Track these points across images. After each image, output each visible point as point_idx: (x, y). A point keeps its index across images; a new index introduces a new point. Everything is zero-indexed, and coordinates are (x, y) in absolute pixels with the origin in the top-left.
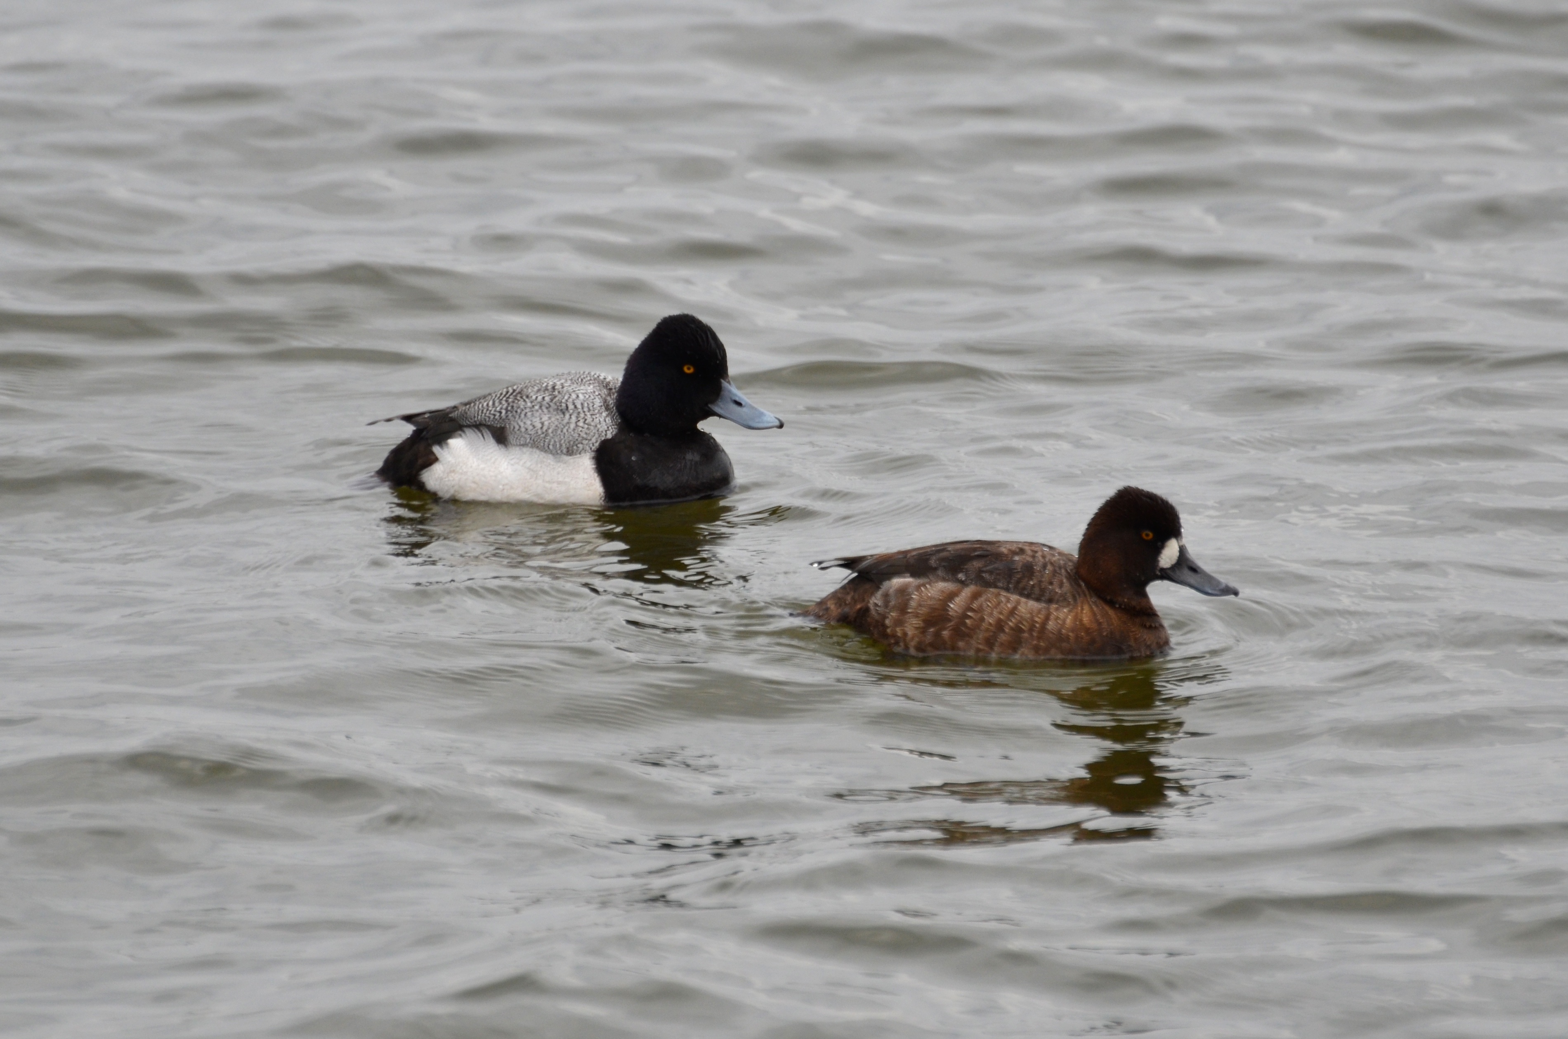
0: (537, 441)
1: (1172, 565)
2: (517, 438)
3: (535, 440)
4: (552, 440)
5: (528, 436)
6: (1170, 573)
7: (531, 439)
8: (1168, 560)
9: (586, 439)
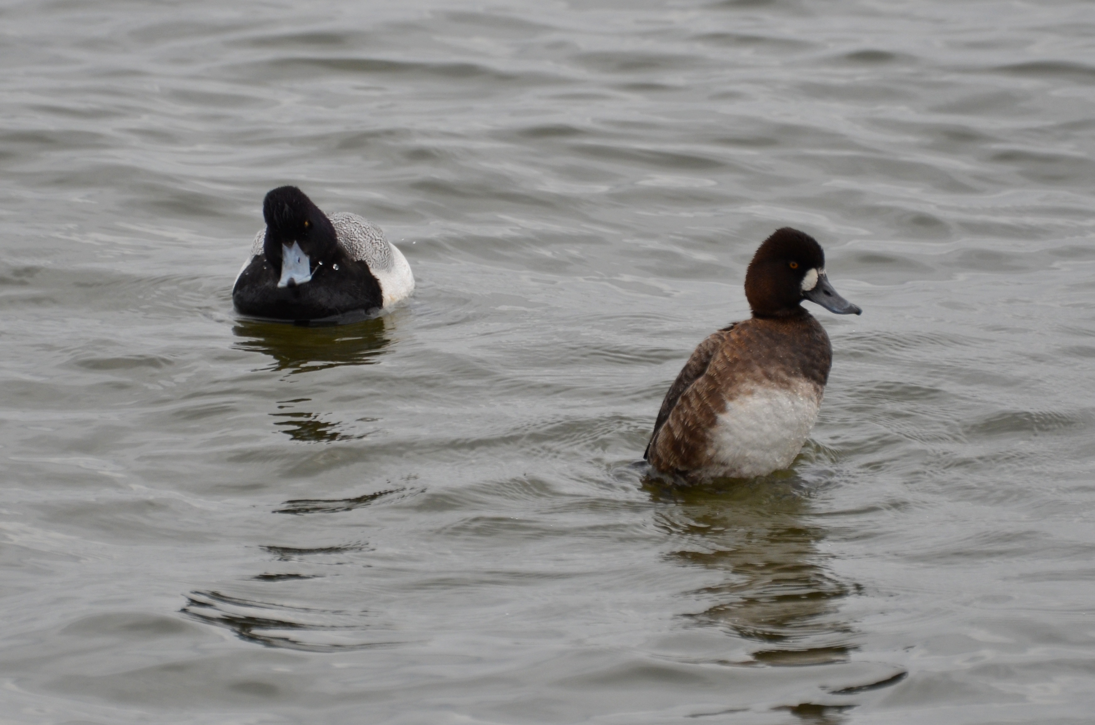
1: (812, 288)
6: (810, 294)
8: (809, 285)
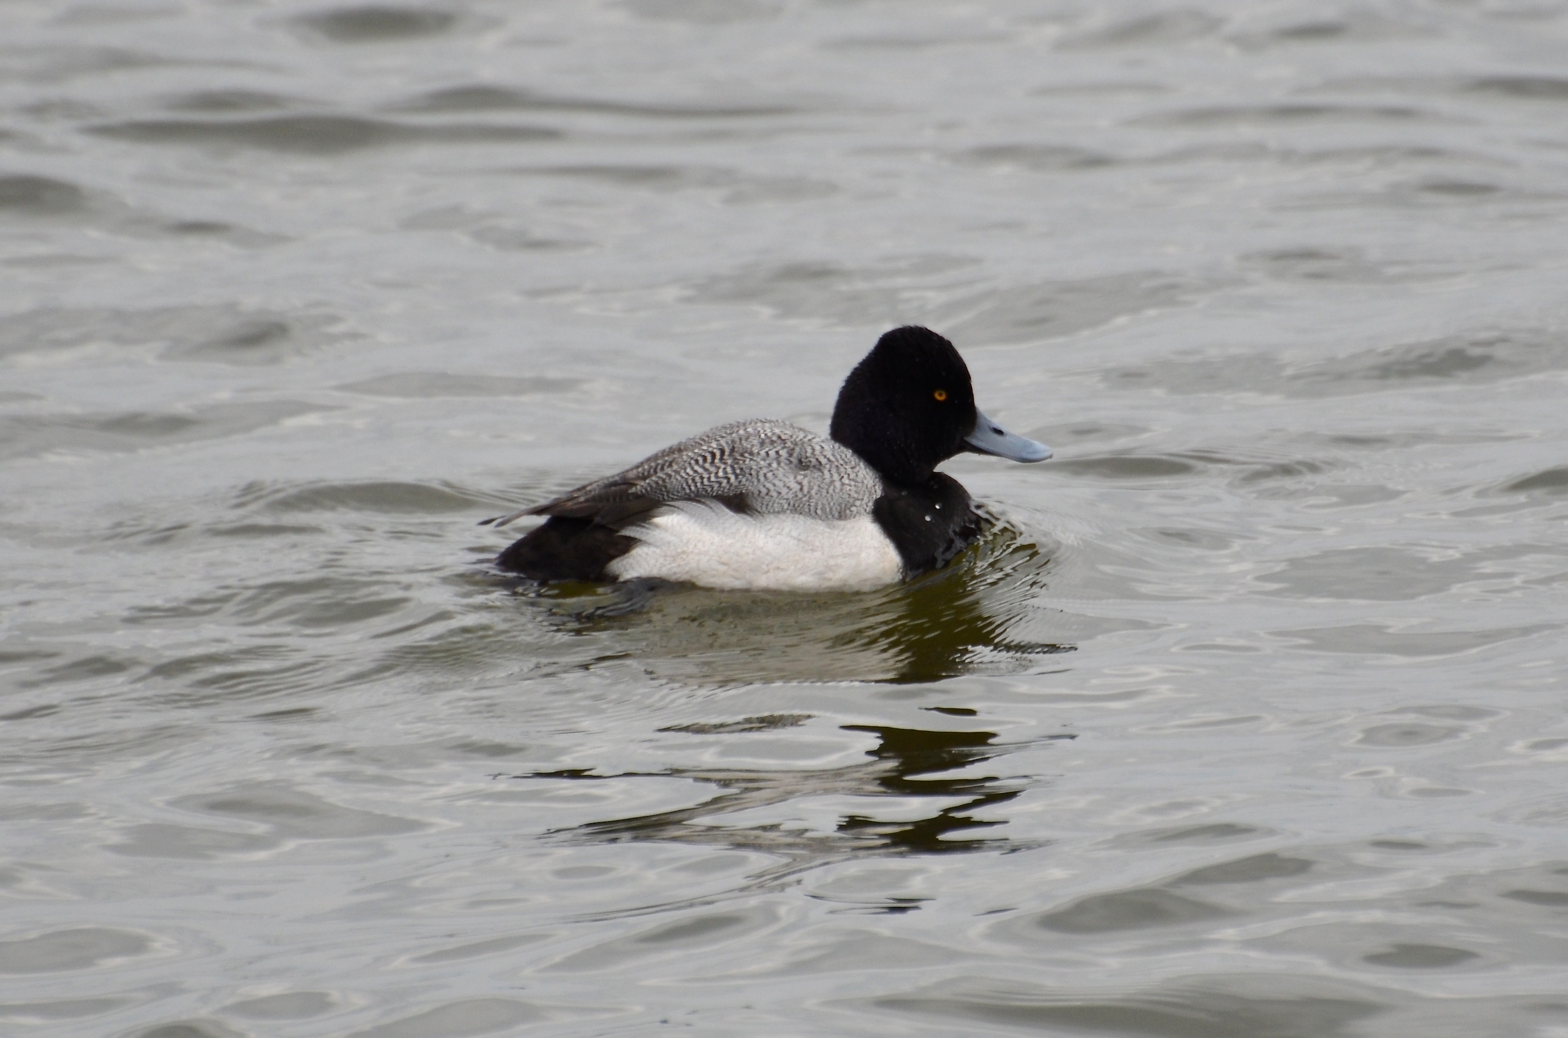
0: (799, 506)
2: (767, 505)
3: (796, 505)
4: (820, 504)
5: (785, 501)
7: (789, 504)
9: (858, 500)
